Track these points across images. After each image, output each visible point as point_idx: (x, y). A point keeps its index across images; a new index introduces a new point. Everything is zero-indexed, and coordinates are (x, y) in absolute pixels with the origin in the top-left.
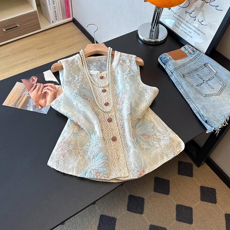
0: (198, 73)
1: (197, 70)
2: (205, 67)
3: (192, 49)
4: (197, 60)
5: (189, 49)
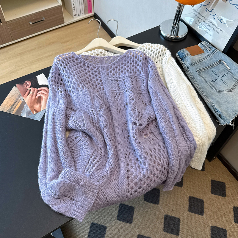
0: (213, 69)
1: (212, 66)
2: (220, 63)
3: (208, 45)
4: (212, 56)
5: (205, 45)
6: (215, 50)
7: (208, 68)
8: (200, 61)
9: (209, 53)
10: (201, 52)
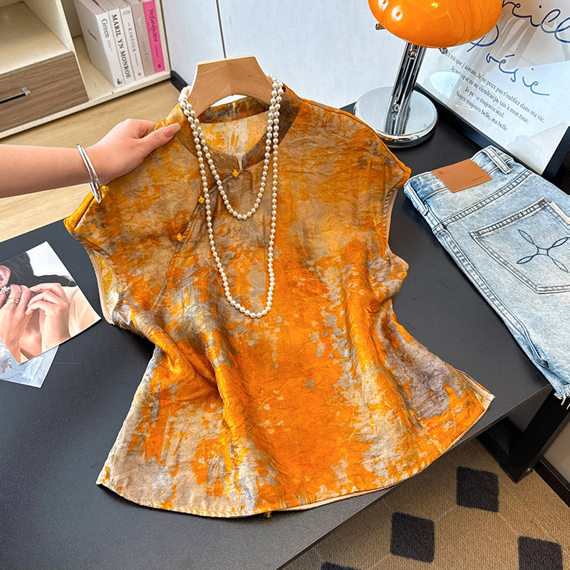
0: (523, 227)
1: (519, 218)
2: (543, 208)
3: (505, 158)
4: (518, 189)
5: (496, 158)
6: (527, 173)
7: (505, 222)
8: (479, 205)
9: (508, 181)
10: (481, 177)
